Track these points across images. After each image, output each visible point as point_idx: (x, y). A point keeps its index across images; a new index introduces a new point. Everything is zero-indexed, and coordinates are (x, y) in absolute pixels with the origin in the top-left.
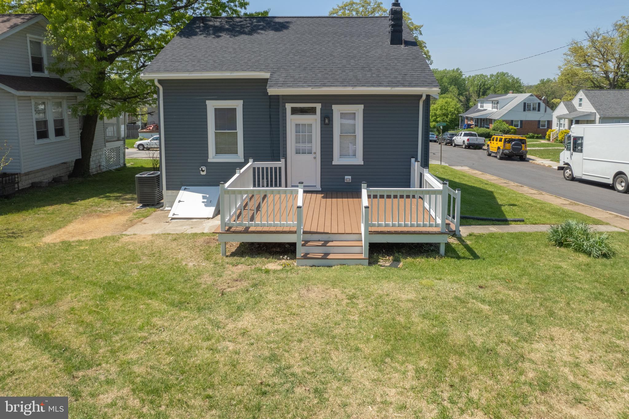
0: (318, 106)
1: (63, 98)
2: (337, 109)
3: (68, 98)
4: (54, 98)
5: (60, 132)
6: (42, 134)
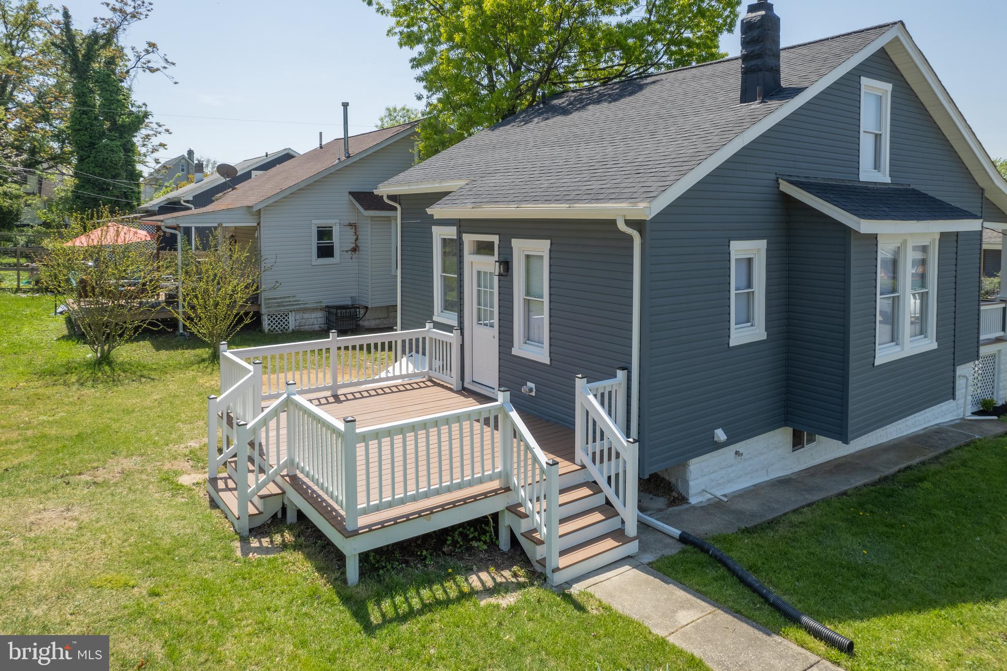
0: (496, 240)
2: (521, 247)
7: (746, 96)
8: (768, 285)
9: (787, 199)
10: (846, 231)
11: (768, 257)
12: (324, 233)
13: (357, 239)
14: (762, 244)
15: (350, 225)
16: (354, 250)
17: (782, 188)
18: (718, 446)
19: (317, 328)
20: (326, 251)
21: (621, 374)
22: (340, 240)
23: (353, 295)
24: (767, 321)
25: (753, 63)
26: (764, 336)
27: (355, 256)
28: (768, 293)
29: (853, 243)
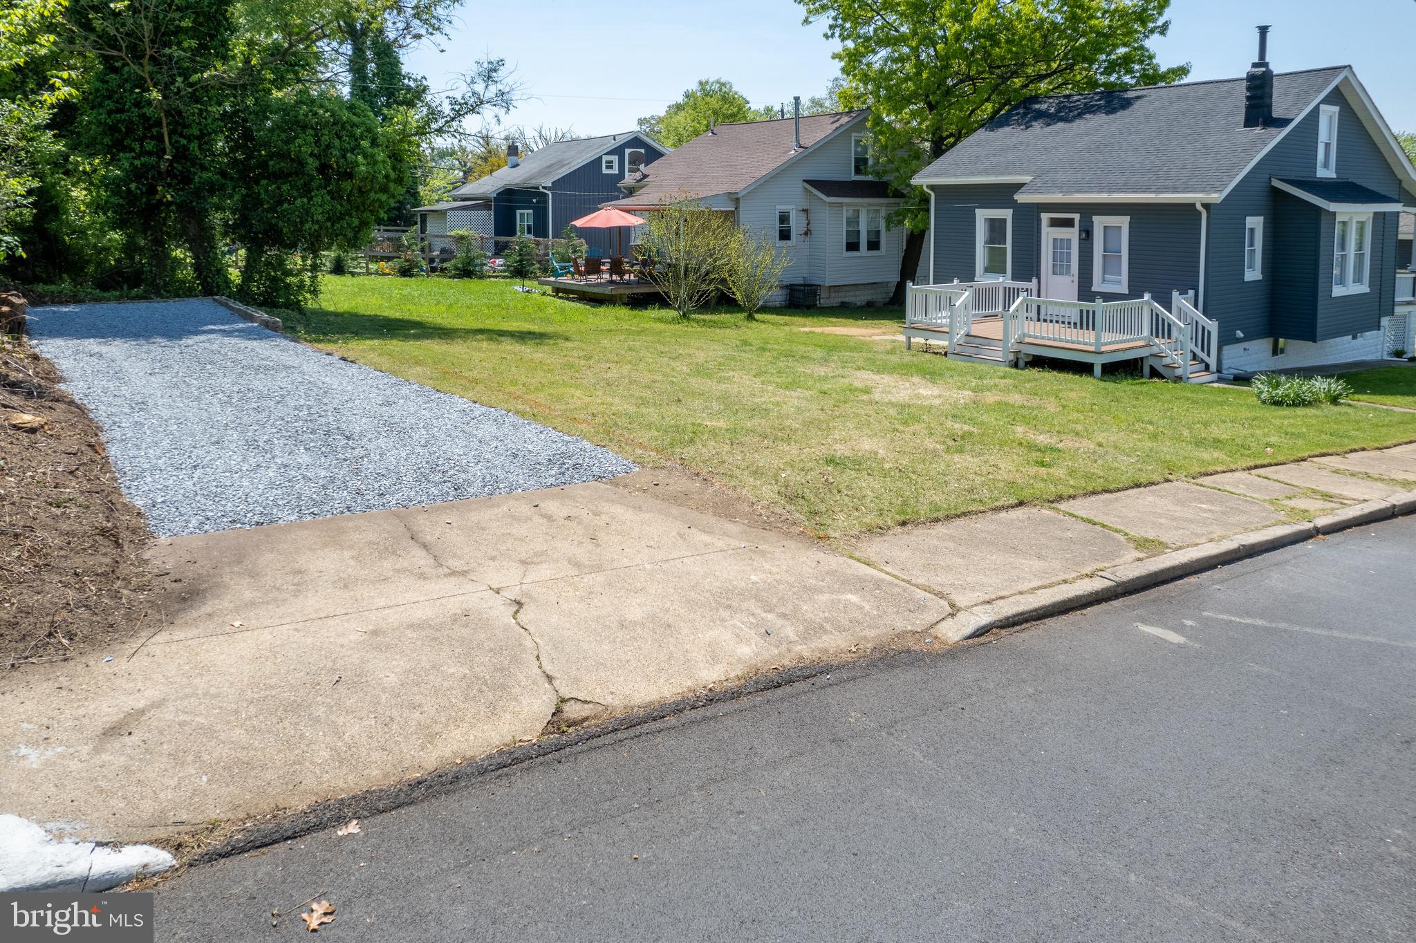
0: (1077, 217)
1: (881, 205)
2: (1099, 222)
3: (888, 205)
4: (869, 204)
5: (874, 245)
6: (852, 246)
7: (1250, 122)
8: (1263, 246)
9: (1276, 191)
10: (1318, 210)
11: (1264, 228)
12: (784, 218)
13: (808, 224)
14: (1261, 219)
15: (803, 210)
16: (806, 234)
17: (1273, 184)
18: (1239, 341)
19: (777, 304)
20: (785, 235)
21: (1191, 292)
22: (796, 224)
23: (805, 275)
24: (1263, 268)
25: (1254, 102)
26: (1260, 277)
27: (807, 239)
28: (1263, 250)
29: (1323, 218)
